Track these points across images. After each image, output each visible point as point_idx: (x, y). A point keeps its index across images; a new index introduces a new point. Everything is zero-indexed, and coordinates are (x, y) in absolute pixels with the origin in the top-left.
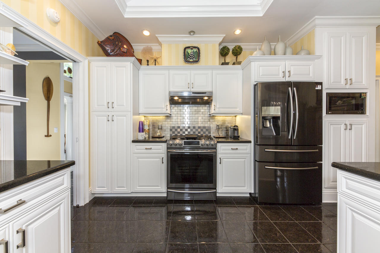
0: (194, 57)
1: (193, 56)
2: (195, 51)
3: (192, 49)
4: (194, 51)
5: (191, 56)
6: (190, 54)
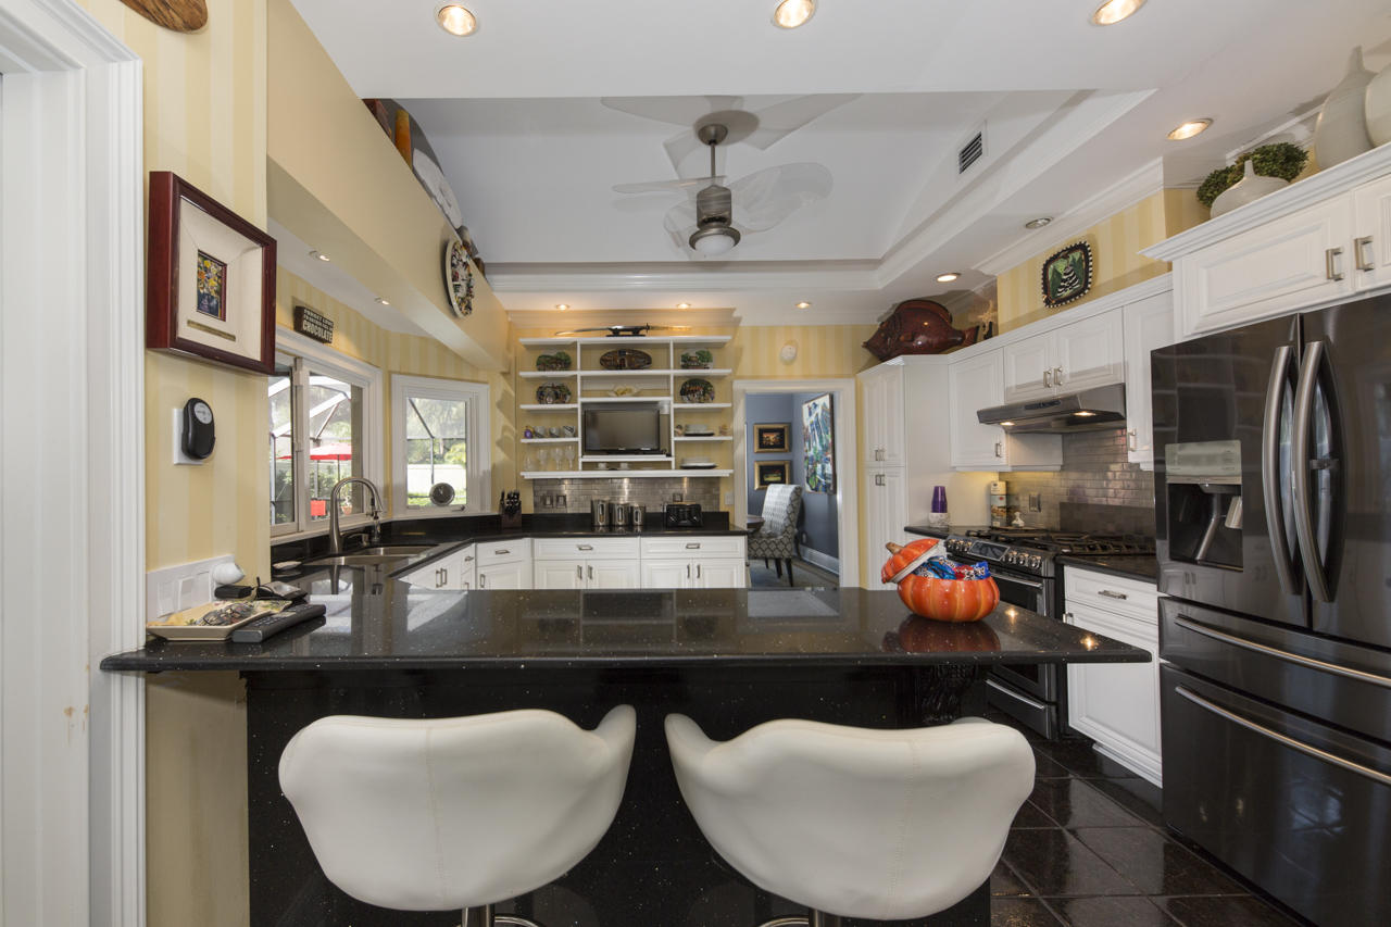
0: (1075, 280)
1: (1071, 278)
2: (1077, 259)
3: (1066, 257)
4: (1074, 259)
5: (1065, 281)
6: (1065, 274)
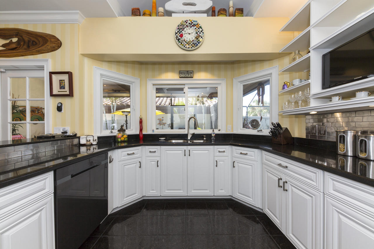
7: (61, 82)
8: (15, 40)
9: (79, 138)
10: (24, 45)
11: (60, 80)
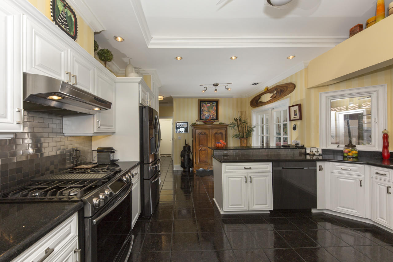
7: (295, 111)
8: (275, 92)
9: (306, 149)
10: (278, 94)
11: (295, 110)
